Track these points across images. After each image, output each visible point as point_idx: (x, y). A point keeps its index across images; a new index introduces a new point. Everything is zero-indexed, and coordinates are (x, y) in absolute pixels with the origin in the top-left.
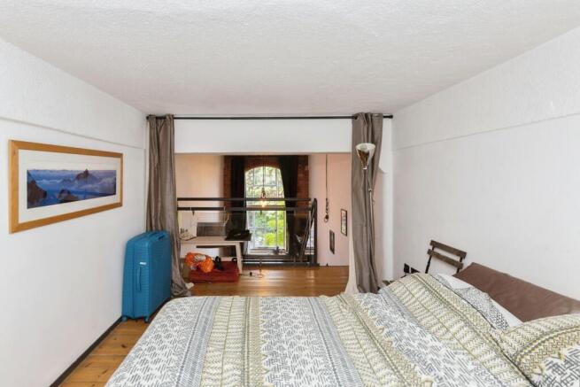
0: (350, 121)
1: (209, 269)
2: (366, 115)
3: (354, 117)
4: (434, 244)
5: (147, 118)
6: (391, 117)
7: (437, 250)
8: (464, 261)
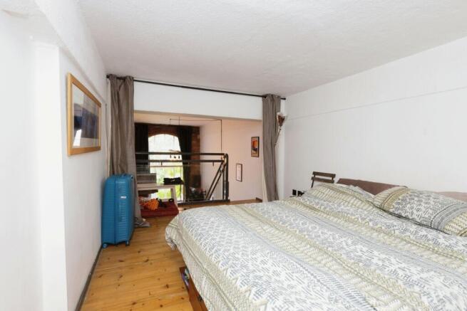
0: (261, 99)
1: (155, 207)
2: (272, 95)
3: (264, 97)
4: (315, 173)
5: (108, 77)
6: (285, 99)
7: (317, 176)
8: (334, 179)
